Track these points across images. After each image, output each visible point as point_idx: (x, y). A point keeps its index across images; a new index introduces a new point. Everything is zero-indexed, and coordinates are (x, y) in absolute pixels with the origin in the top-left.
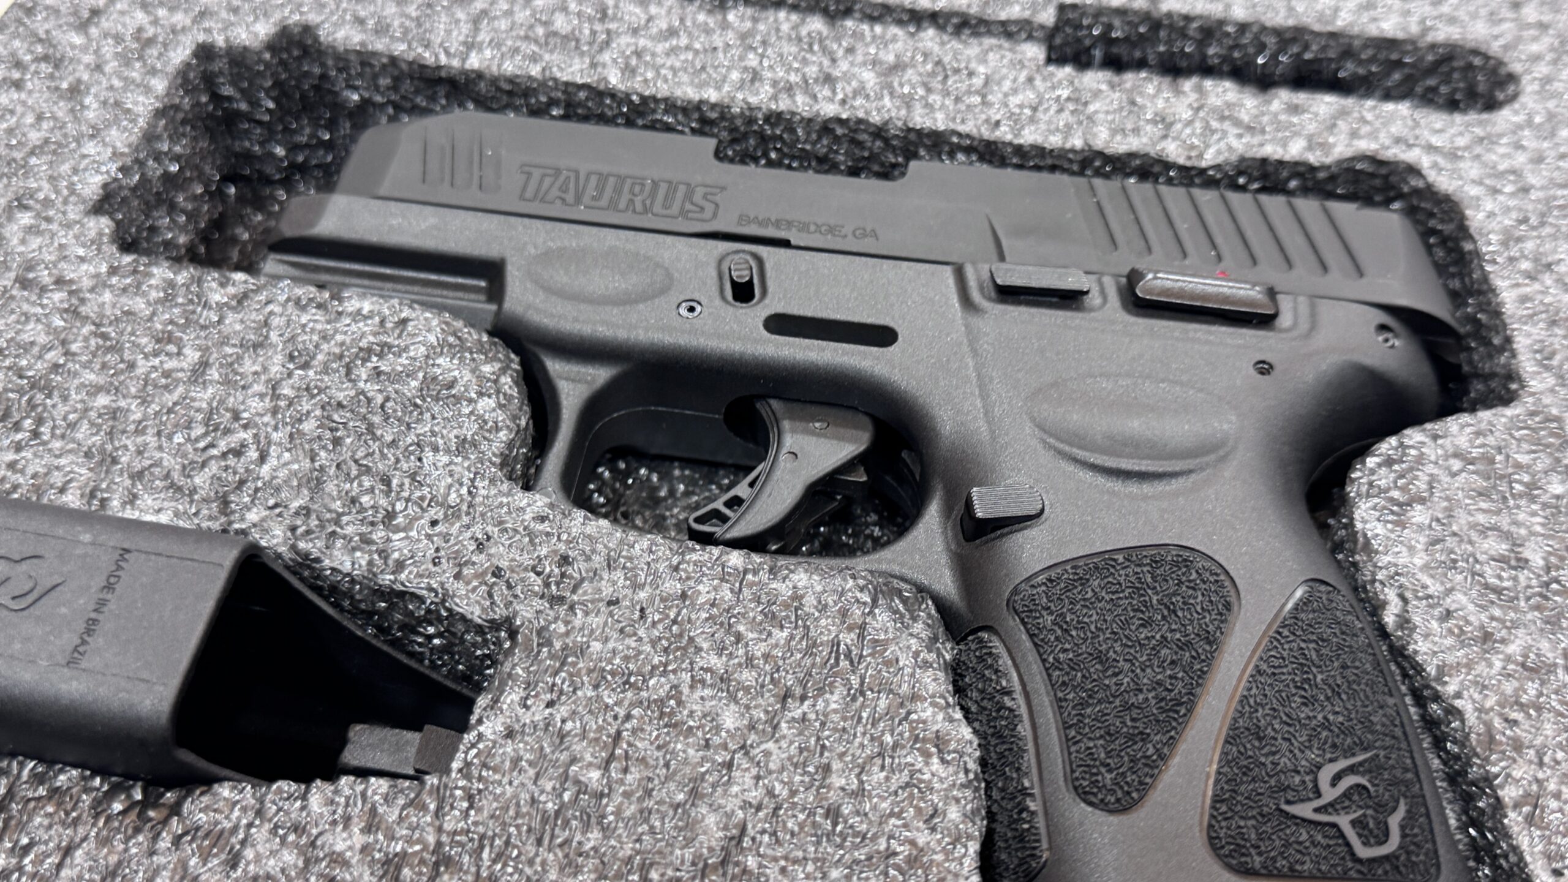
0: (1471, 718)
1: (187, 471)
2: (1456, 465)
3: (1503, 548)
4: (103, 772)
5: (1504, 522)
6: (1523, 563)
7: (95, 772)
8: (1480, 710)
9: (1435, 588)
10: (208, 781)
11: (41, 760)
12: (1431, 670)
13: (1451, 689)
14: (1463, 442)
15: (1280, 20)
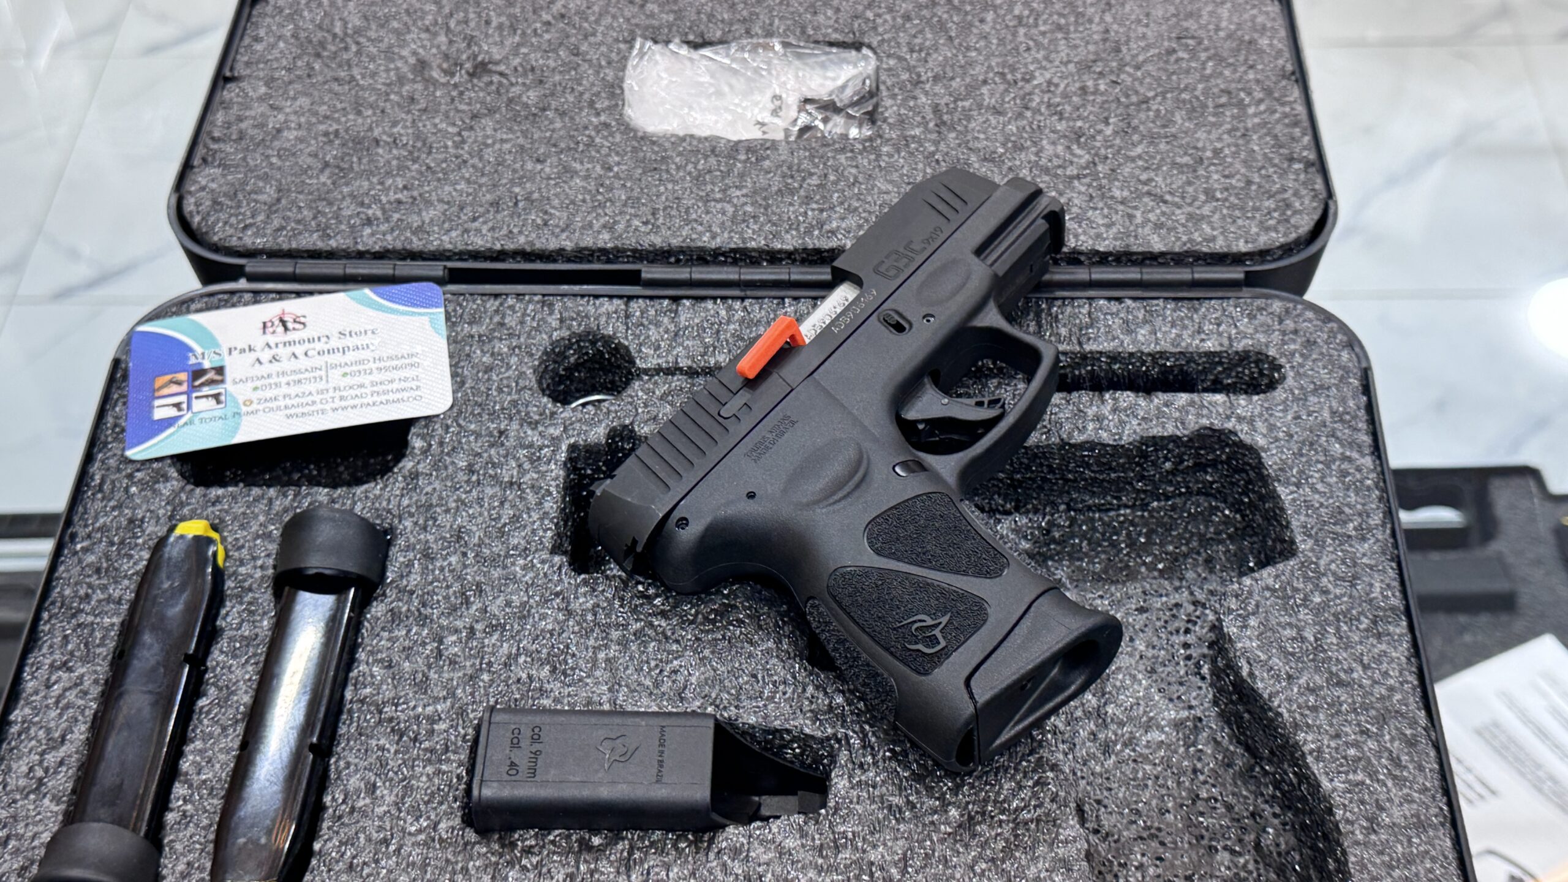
0: (1286, 715)
1: (657, 685)
2: (1267, 594)
3: (1294, 633)
4: (673, 831)
5: (1293, 620)
6: (1303, 639)
7: (668, 832)
8: (1289, 711)
9: (1263, 657)
10: (723, 827)
11: (641, 830)
12: (1266, 696)
13: (1276, 704)
14: (1270, 581)
15: (1152, 348)
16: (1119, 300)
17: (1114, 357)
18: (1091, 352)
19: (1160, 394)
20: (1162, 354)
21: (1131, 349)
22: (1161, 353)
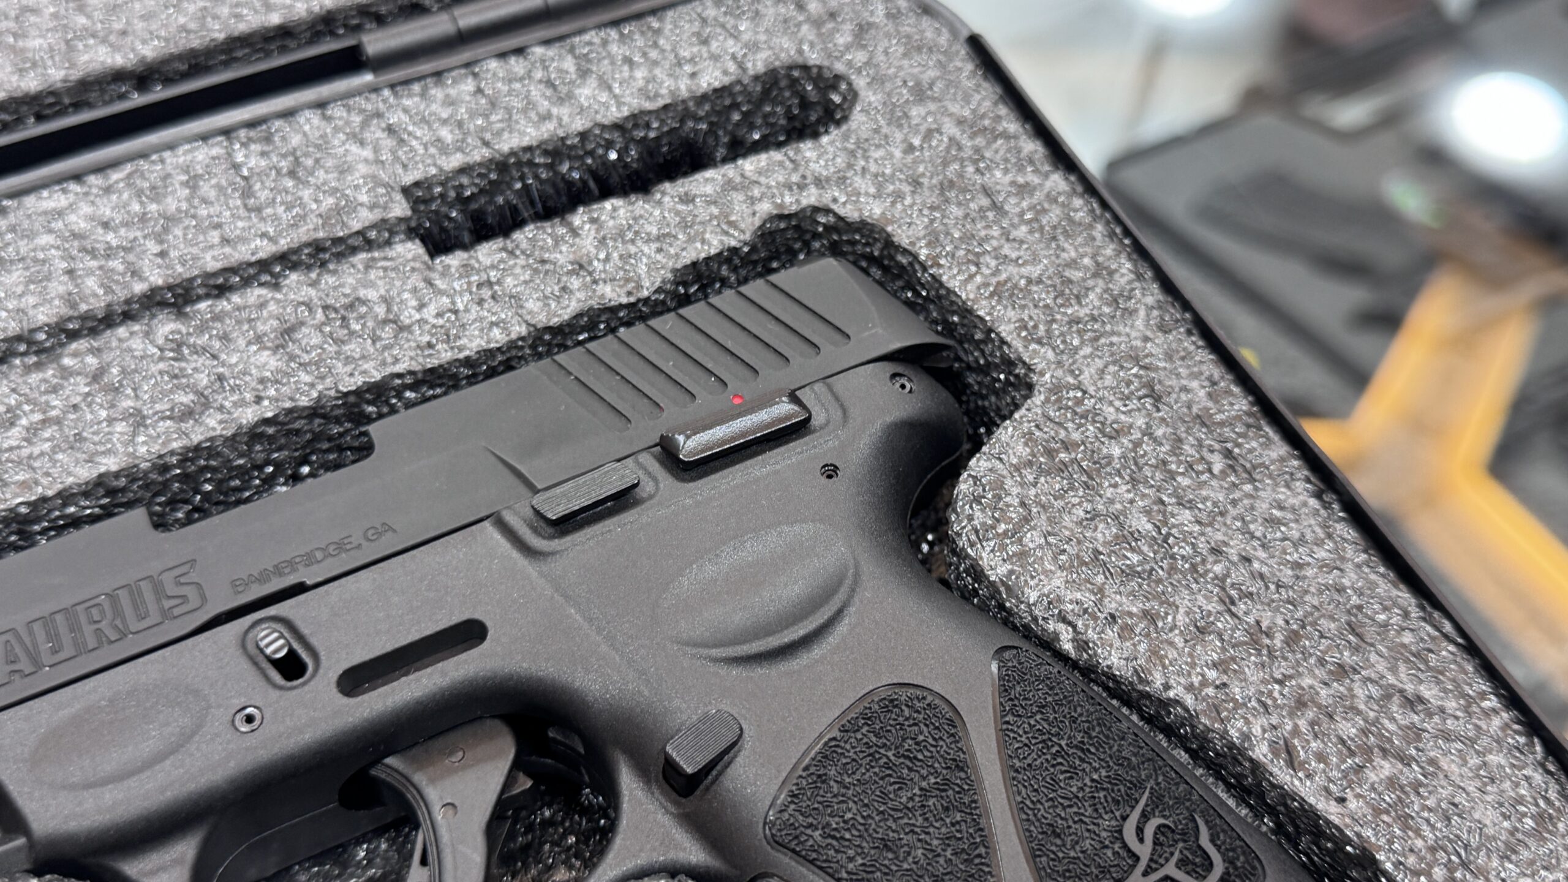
2: (1029, 475)
3: (1114, 530)
5: (1099, 506)
8: (1190, 688)
12: (1131, 676)
13: (1158, 684)
14: (1021, 449)
15: (615, 113)
16: (520, 51)
17: (556, 150)
18: (513, 153)
19: (667, 186)
20: (637, 119)
21: (580, 124)
22: (633, 116)
